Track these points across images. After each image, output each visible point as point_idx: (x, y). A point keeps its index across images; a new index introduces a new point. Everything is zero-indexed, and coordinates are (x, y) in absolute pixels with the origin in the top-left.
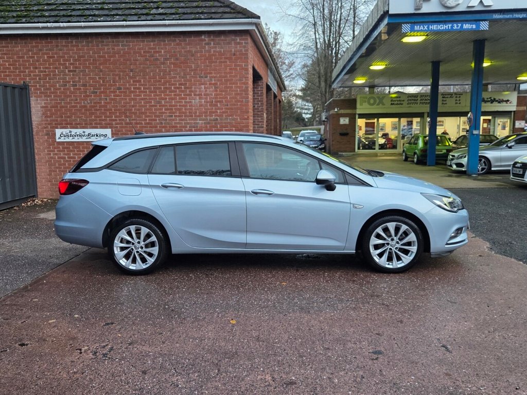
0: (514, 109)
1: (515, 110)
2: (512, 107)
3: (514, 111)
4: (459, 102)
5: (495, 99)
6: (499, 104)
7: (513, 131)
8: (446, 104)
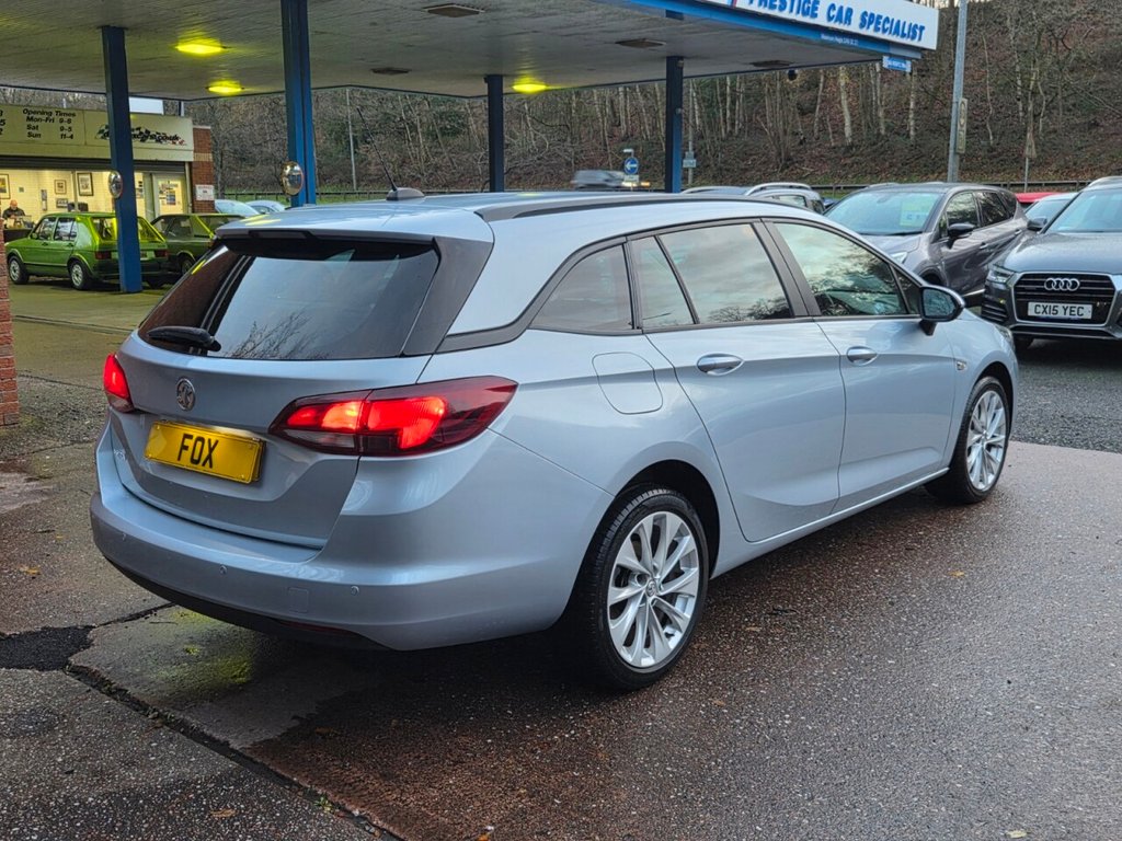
0: (189, 157)
1: (192, 160)
2: (185, 152)
3: (190, 163)
4: (69, 134)
5: (148, 132)
6: (158, 145)
7: (193, 207)
8: (37, 135)
